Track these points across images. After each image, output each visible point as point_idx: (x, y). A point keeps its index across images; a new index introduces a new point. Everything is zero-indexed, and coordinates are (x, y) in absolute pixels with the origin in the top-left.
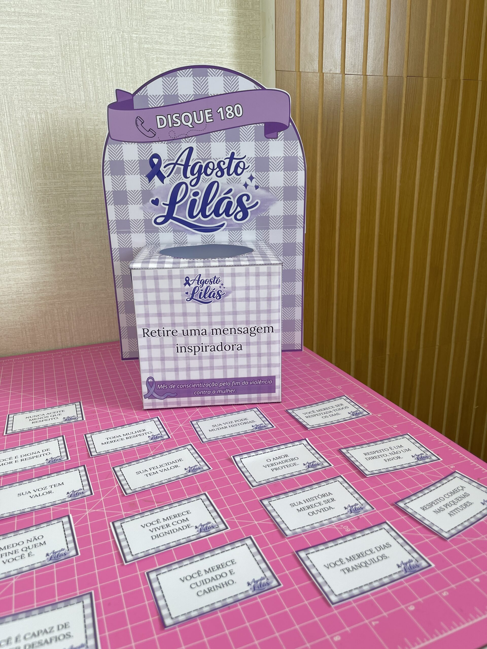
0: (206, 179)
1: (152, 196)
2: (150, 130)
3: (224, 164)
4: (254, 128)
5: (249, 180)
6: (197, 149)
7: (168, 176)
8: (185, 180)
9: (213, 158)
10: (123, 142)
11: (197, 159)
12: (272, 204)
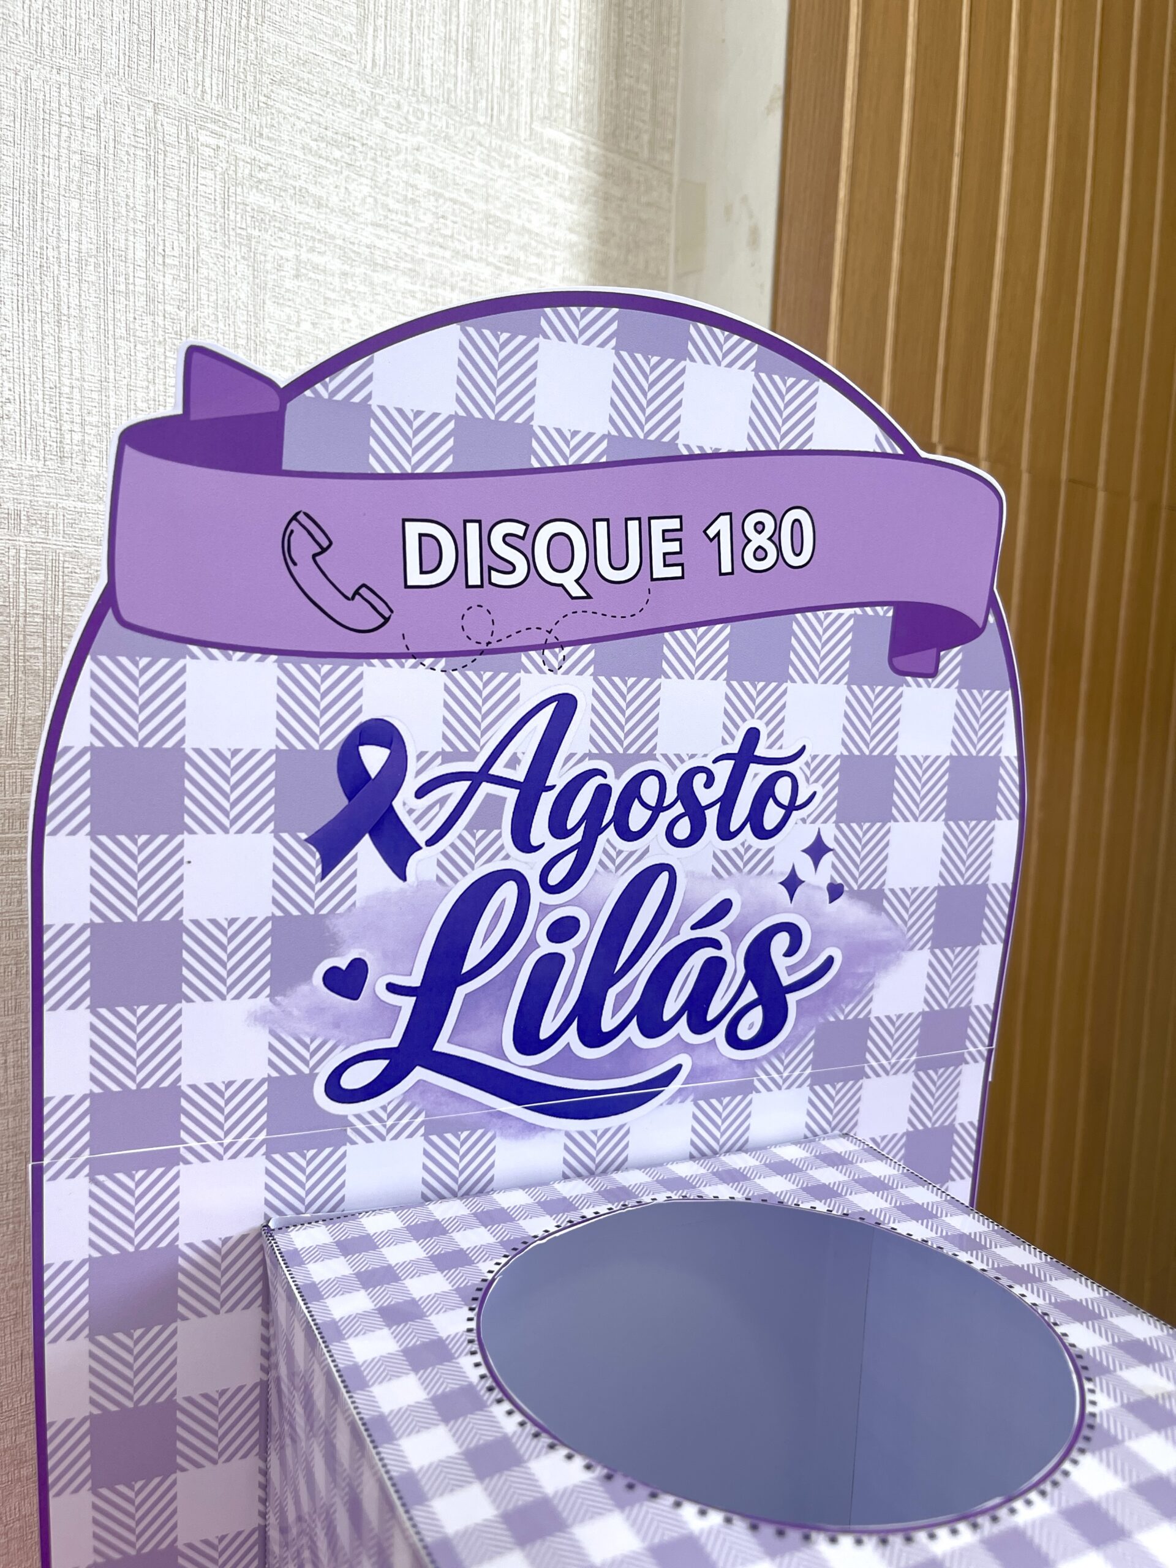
0: (619, 853)
1: (332, 945)
2: (363, 591)
3: (709, 784)
4: (851, 622)
5: (808, 860)
6: (594, 709)
7: (431, 842)
8: (519, 861)
9: (665, 756)
10: (194, 649)
11: (590, 756)
12: (886, 966)
